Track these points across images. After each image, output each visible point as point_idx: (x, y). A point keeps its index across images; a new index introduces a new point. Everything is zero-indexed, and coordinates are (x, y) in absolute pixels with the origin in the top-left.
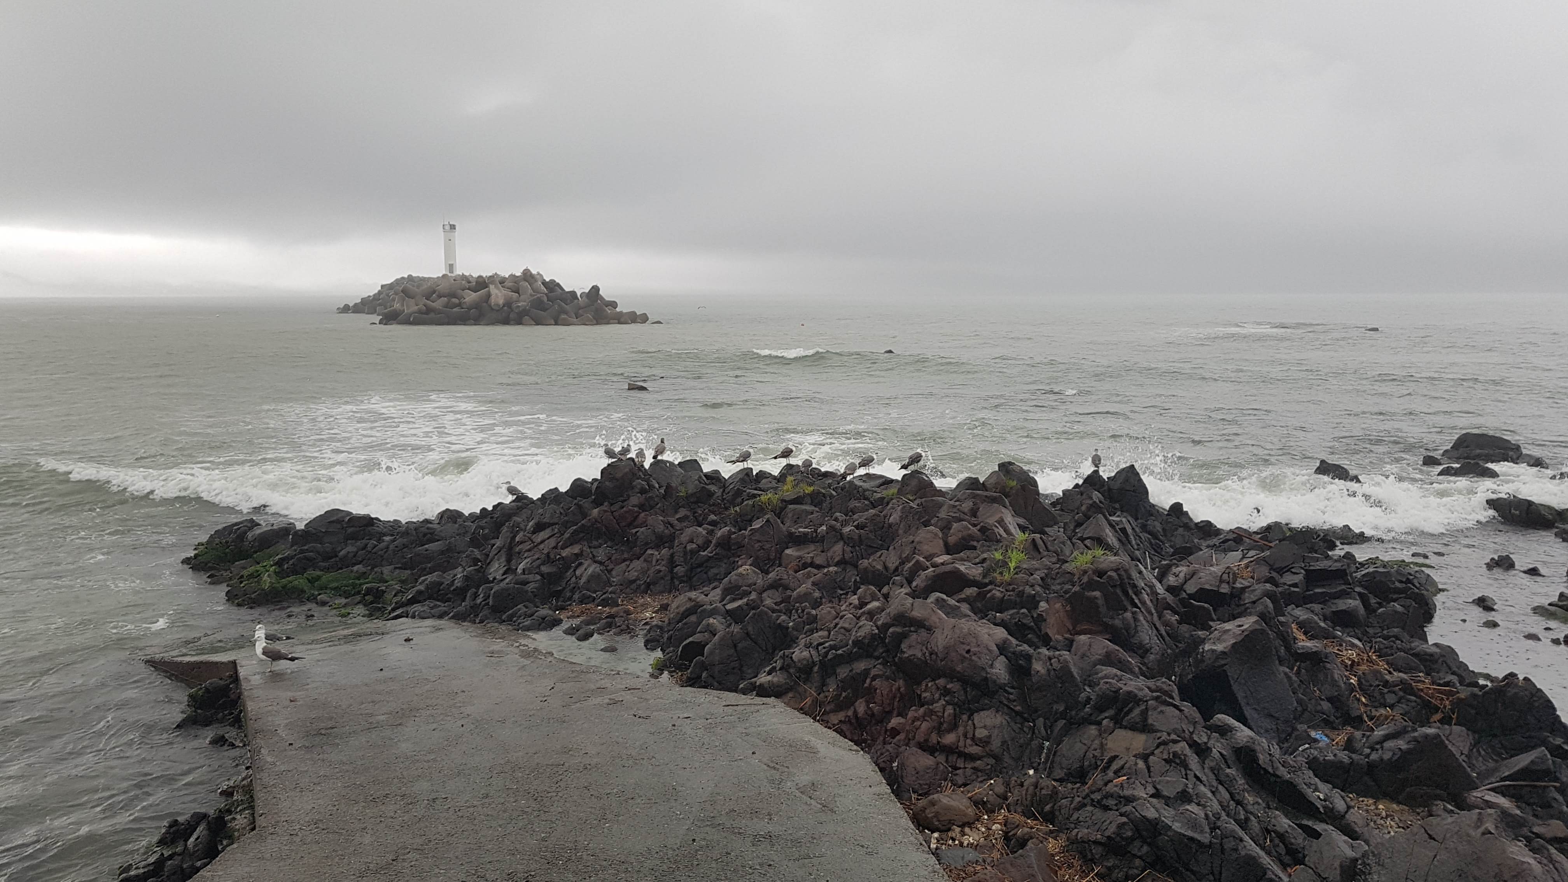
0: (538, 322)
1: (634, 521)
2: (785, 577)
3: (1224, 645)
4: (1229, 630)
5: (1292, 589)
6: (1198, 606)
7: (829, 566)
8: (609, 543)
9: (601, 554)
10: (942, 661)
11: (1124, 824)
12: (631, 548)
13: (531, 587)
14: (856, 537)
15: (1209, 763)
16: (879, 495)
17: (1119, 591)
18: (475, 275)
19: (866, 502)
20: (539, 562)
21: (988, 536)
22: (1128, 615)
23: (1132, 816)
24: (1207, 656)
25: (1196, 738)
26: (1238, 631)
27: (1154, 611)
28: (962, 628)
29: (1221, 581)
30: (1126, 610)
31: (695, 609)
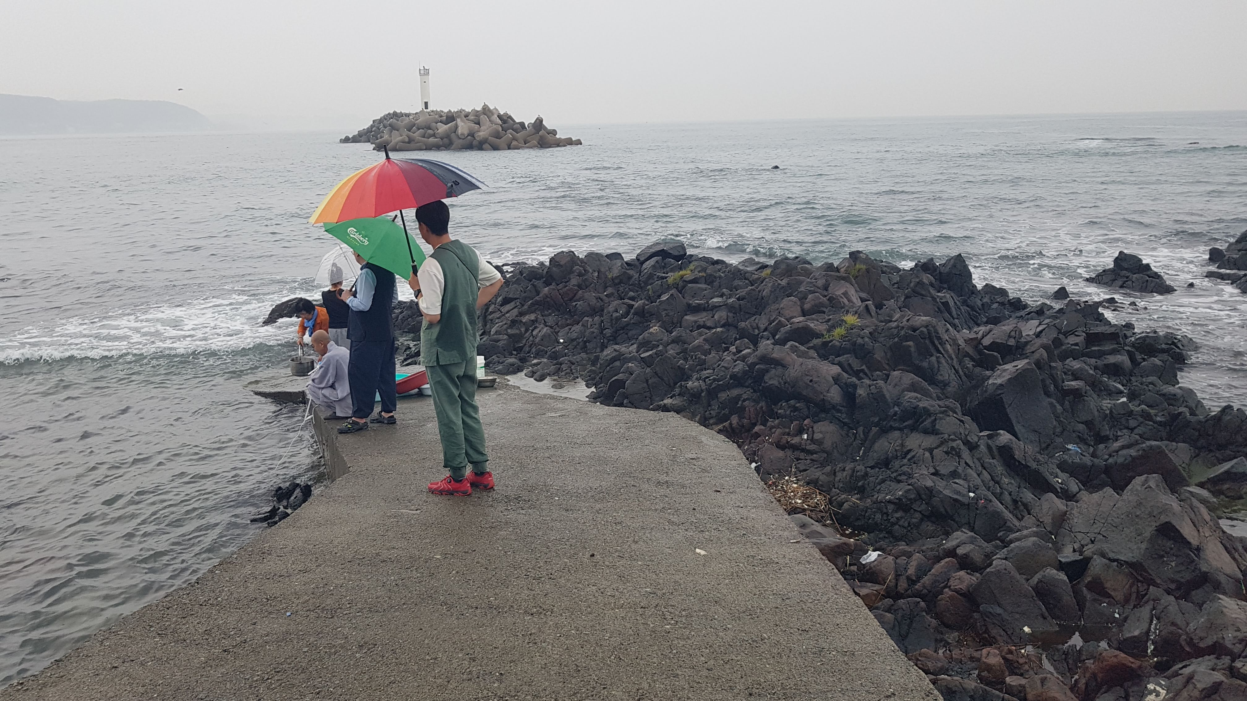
0: (495, 148)
1: (575, 296)
2: (684, 335)
3: (1003, 379)
4: (1008, 369)
5: (1074, 347)
6: (988, 354)
7: (716, 327)
8: (557, 313)
9: (551, 320)
10: (792, 387)
11: (910, 490)
12: (573, 316)
13: (500, 344)
14: (737, 306)
15: (977, 455)
16: (756, 276)
17: (927, 341)
18: (446, 111)
19: (747, 281)
20: (505, 326)
21: (834, 304)
22: (933, 359)
23: (916, 485)
24: (990, 387)
25: (969, 438)
26: (1014, 369)
27: (954, 357)
28: (807, 365)
29: (1010, 337)
30: (932, 356)
31: (619, 357)
